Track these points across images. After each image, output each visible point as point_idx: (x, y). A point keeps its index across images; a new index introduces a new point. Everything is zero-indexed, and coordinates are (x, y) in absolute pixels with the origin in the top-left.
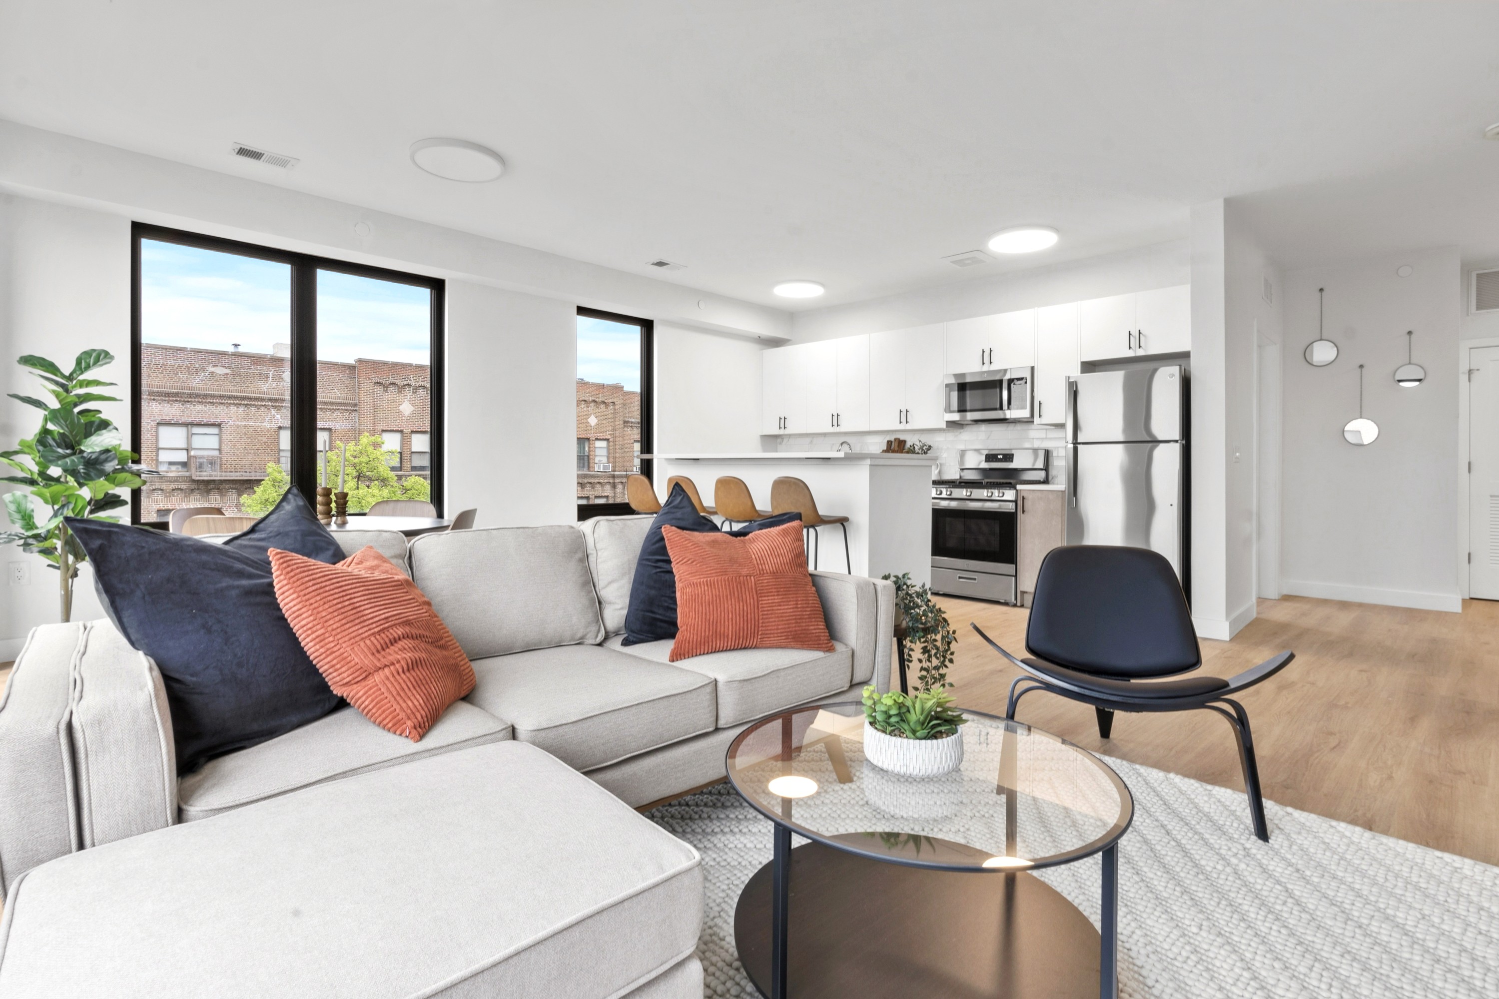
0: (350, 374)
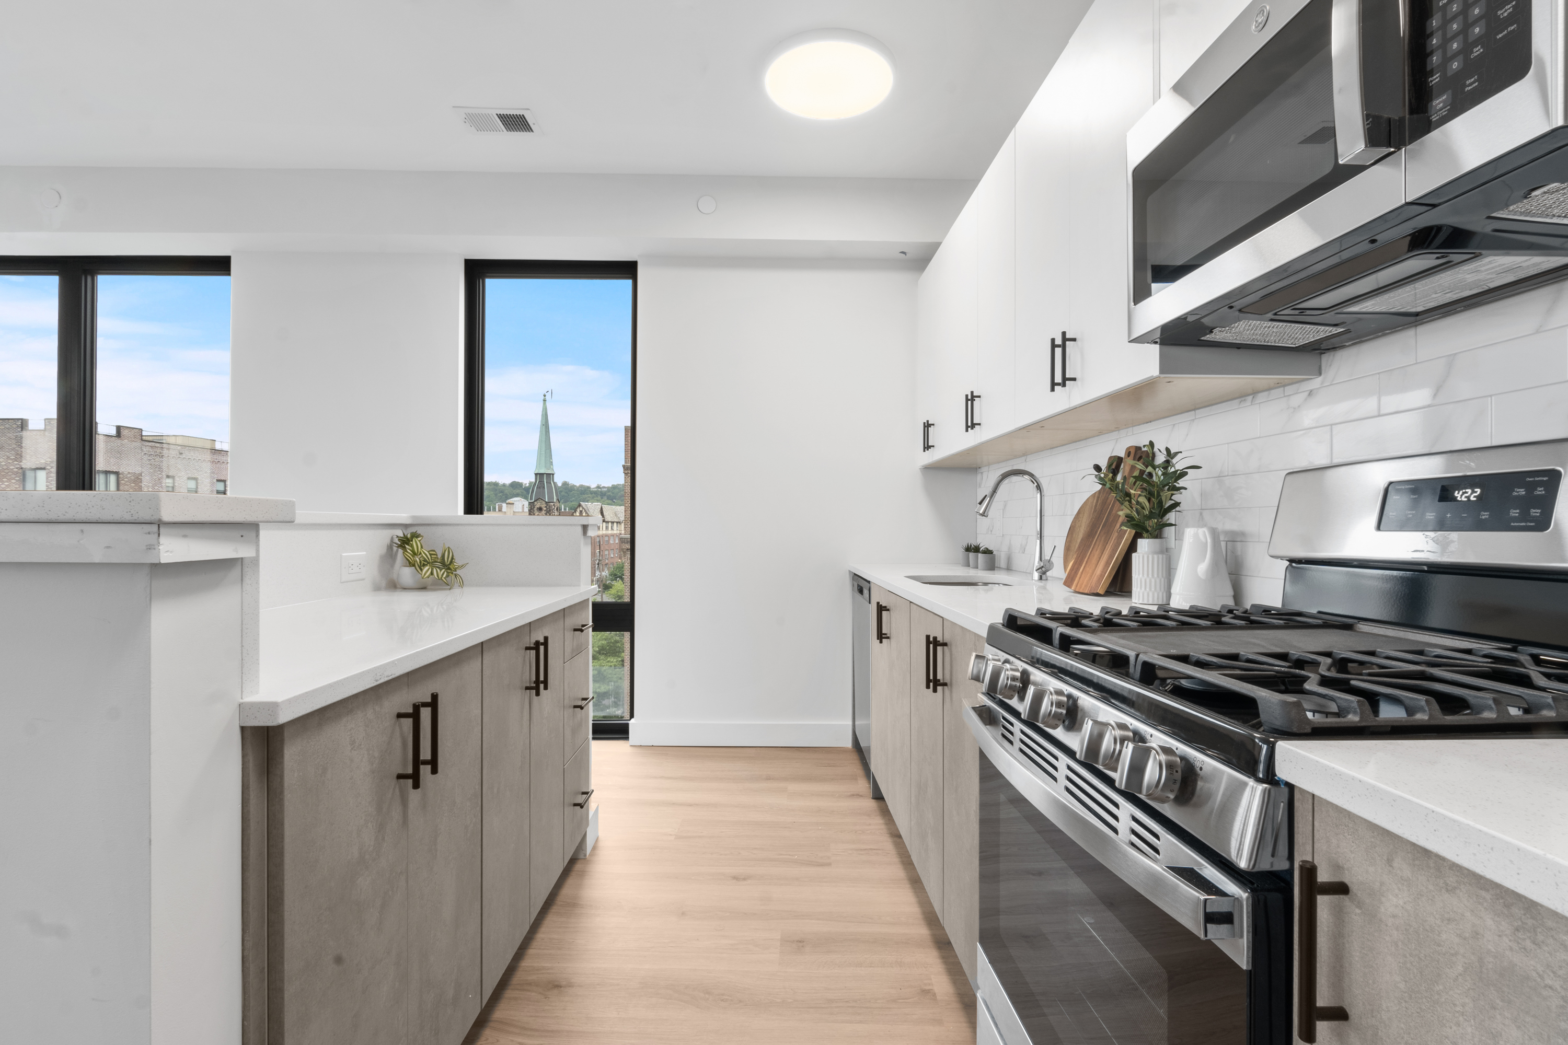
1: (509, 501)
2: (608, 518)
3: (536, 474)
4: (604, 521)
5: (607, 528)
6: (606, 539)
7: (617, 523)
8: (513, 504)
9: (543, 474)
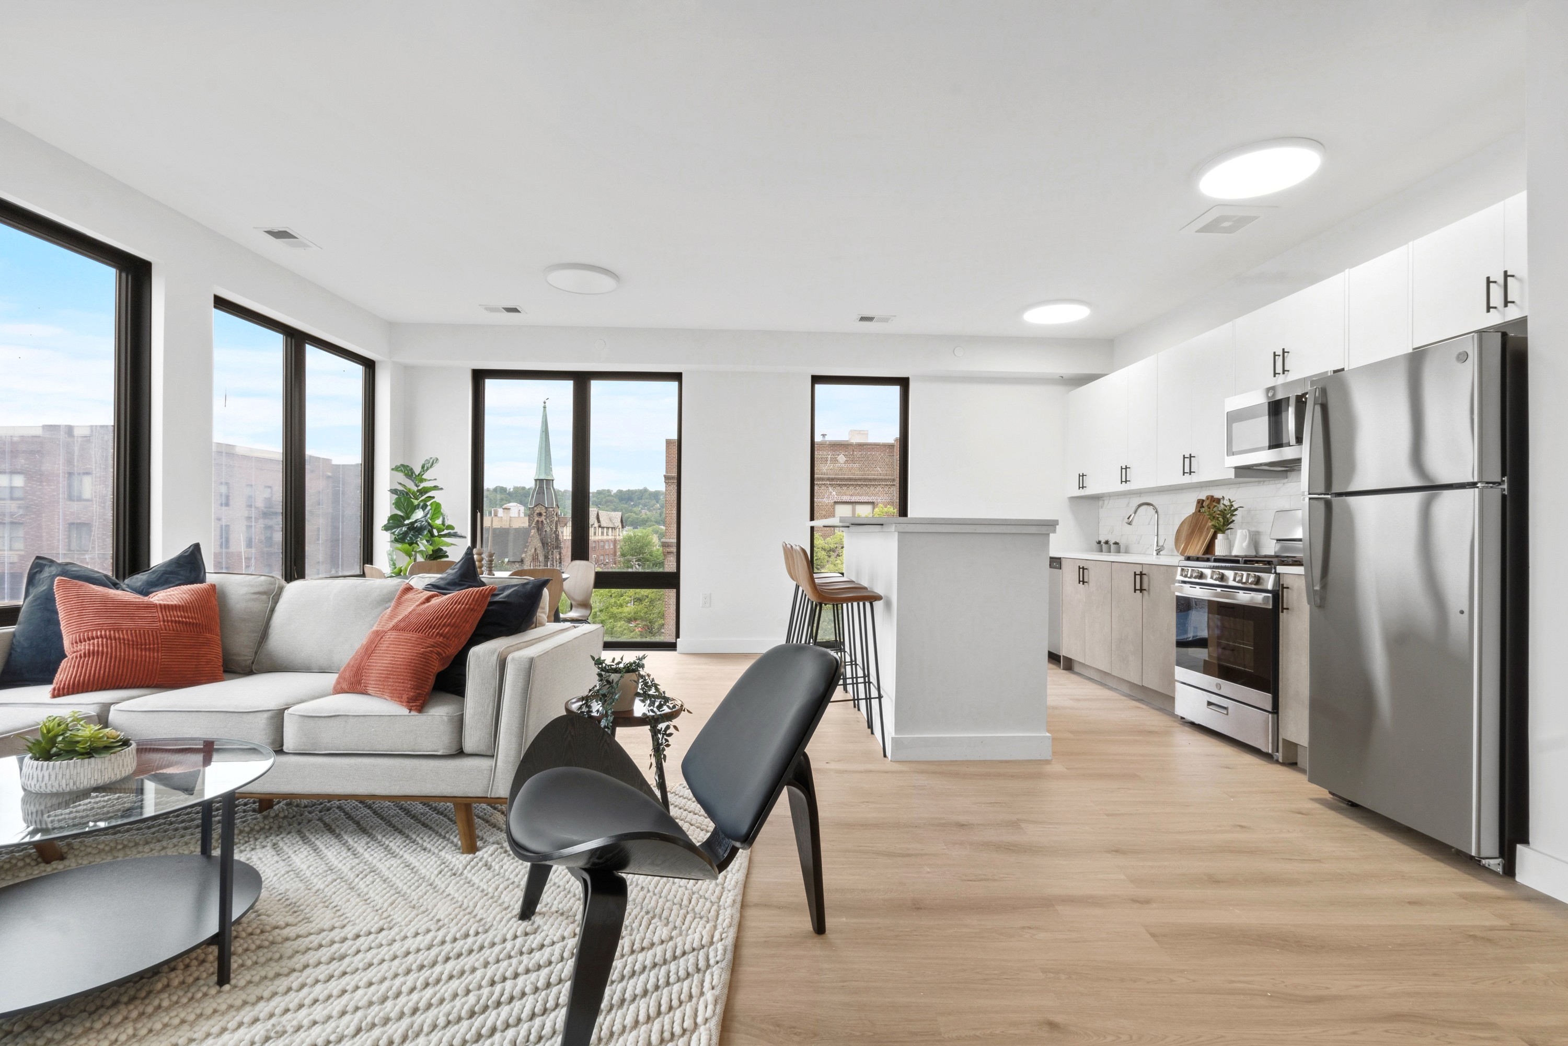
0: (889, 452)
1: (505, 506)
2: (603, 524)
3: (536, 480)
4: (600, 526)
5: (602, 533)
6: (602, 544)
7: (612, 528)
8: (509, 509)
9: (542, 480)
